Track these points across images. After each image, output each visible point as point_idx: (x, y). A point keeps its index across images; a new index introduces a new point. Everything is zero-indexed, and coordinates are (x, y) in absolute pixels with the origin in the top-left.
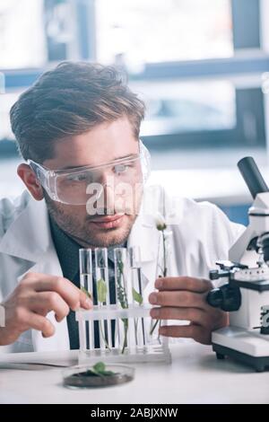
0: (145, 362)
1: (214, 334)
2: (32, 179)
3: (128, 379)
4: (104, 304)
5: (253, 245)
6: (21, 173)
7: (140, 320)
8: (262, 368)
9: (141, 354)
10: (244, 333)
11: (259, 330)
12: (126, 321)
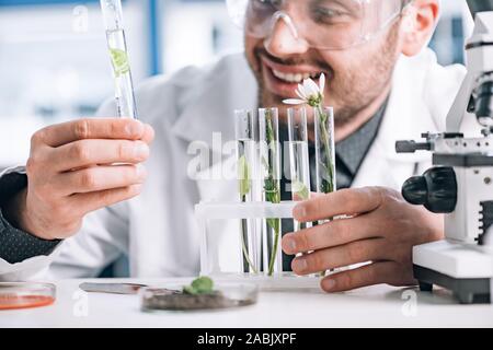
1: (416, 249)
8: (470, 298)
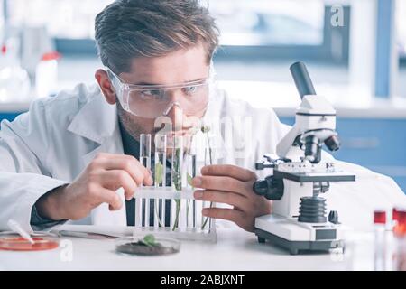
0: (193, 240)
1: (257, 219)
2: (108, 84)
3: (174, 251)
4: (161, 185)
5: (297, 142)
6: (98, 77)
7: (192, 202)
8: (296, 251)
9: (190, 232)
10: (284, 220)
11: (297, 218)
12: (178, 201)
